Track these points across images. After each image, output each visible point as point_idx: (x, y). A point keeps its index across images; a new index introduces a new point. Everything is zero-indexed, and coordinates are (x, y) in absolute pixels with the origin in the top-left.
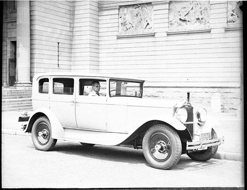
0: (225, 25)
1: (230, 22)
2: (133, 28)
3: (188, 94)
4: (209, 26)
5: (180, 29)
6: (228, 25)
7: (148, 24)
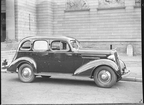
0: (134, 4)
1: (137, 2)
2: (75, 6)
3: (111, 46)
4: (124, 5)
5: (106, 7)
6: (136, 4)
7: (85, 3)
